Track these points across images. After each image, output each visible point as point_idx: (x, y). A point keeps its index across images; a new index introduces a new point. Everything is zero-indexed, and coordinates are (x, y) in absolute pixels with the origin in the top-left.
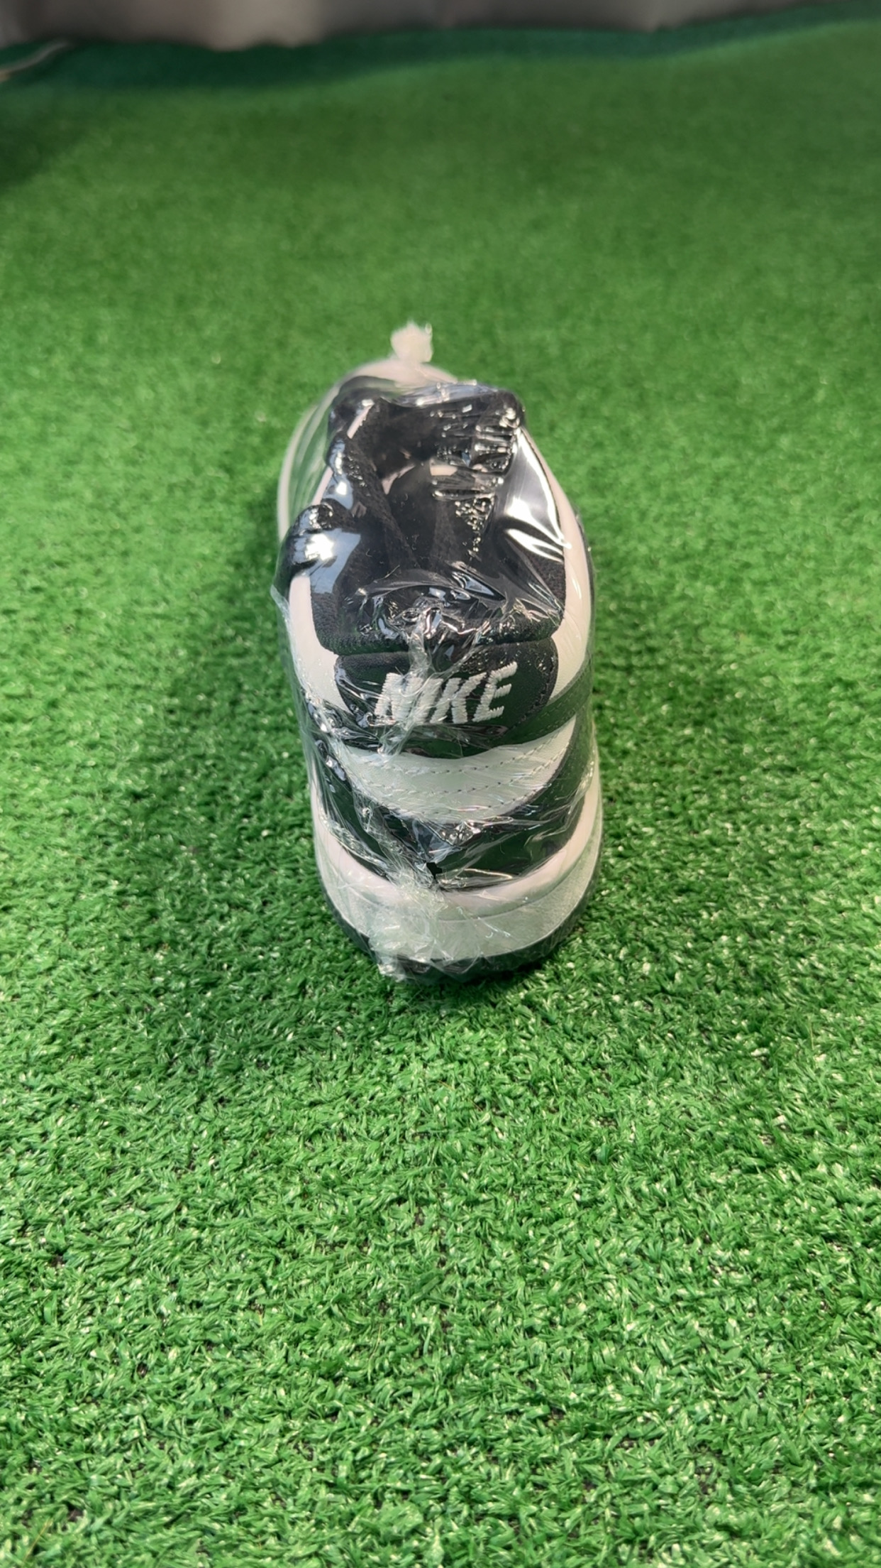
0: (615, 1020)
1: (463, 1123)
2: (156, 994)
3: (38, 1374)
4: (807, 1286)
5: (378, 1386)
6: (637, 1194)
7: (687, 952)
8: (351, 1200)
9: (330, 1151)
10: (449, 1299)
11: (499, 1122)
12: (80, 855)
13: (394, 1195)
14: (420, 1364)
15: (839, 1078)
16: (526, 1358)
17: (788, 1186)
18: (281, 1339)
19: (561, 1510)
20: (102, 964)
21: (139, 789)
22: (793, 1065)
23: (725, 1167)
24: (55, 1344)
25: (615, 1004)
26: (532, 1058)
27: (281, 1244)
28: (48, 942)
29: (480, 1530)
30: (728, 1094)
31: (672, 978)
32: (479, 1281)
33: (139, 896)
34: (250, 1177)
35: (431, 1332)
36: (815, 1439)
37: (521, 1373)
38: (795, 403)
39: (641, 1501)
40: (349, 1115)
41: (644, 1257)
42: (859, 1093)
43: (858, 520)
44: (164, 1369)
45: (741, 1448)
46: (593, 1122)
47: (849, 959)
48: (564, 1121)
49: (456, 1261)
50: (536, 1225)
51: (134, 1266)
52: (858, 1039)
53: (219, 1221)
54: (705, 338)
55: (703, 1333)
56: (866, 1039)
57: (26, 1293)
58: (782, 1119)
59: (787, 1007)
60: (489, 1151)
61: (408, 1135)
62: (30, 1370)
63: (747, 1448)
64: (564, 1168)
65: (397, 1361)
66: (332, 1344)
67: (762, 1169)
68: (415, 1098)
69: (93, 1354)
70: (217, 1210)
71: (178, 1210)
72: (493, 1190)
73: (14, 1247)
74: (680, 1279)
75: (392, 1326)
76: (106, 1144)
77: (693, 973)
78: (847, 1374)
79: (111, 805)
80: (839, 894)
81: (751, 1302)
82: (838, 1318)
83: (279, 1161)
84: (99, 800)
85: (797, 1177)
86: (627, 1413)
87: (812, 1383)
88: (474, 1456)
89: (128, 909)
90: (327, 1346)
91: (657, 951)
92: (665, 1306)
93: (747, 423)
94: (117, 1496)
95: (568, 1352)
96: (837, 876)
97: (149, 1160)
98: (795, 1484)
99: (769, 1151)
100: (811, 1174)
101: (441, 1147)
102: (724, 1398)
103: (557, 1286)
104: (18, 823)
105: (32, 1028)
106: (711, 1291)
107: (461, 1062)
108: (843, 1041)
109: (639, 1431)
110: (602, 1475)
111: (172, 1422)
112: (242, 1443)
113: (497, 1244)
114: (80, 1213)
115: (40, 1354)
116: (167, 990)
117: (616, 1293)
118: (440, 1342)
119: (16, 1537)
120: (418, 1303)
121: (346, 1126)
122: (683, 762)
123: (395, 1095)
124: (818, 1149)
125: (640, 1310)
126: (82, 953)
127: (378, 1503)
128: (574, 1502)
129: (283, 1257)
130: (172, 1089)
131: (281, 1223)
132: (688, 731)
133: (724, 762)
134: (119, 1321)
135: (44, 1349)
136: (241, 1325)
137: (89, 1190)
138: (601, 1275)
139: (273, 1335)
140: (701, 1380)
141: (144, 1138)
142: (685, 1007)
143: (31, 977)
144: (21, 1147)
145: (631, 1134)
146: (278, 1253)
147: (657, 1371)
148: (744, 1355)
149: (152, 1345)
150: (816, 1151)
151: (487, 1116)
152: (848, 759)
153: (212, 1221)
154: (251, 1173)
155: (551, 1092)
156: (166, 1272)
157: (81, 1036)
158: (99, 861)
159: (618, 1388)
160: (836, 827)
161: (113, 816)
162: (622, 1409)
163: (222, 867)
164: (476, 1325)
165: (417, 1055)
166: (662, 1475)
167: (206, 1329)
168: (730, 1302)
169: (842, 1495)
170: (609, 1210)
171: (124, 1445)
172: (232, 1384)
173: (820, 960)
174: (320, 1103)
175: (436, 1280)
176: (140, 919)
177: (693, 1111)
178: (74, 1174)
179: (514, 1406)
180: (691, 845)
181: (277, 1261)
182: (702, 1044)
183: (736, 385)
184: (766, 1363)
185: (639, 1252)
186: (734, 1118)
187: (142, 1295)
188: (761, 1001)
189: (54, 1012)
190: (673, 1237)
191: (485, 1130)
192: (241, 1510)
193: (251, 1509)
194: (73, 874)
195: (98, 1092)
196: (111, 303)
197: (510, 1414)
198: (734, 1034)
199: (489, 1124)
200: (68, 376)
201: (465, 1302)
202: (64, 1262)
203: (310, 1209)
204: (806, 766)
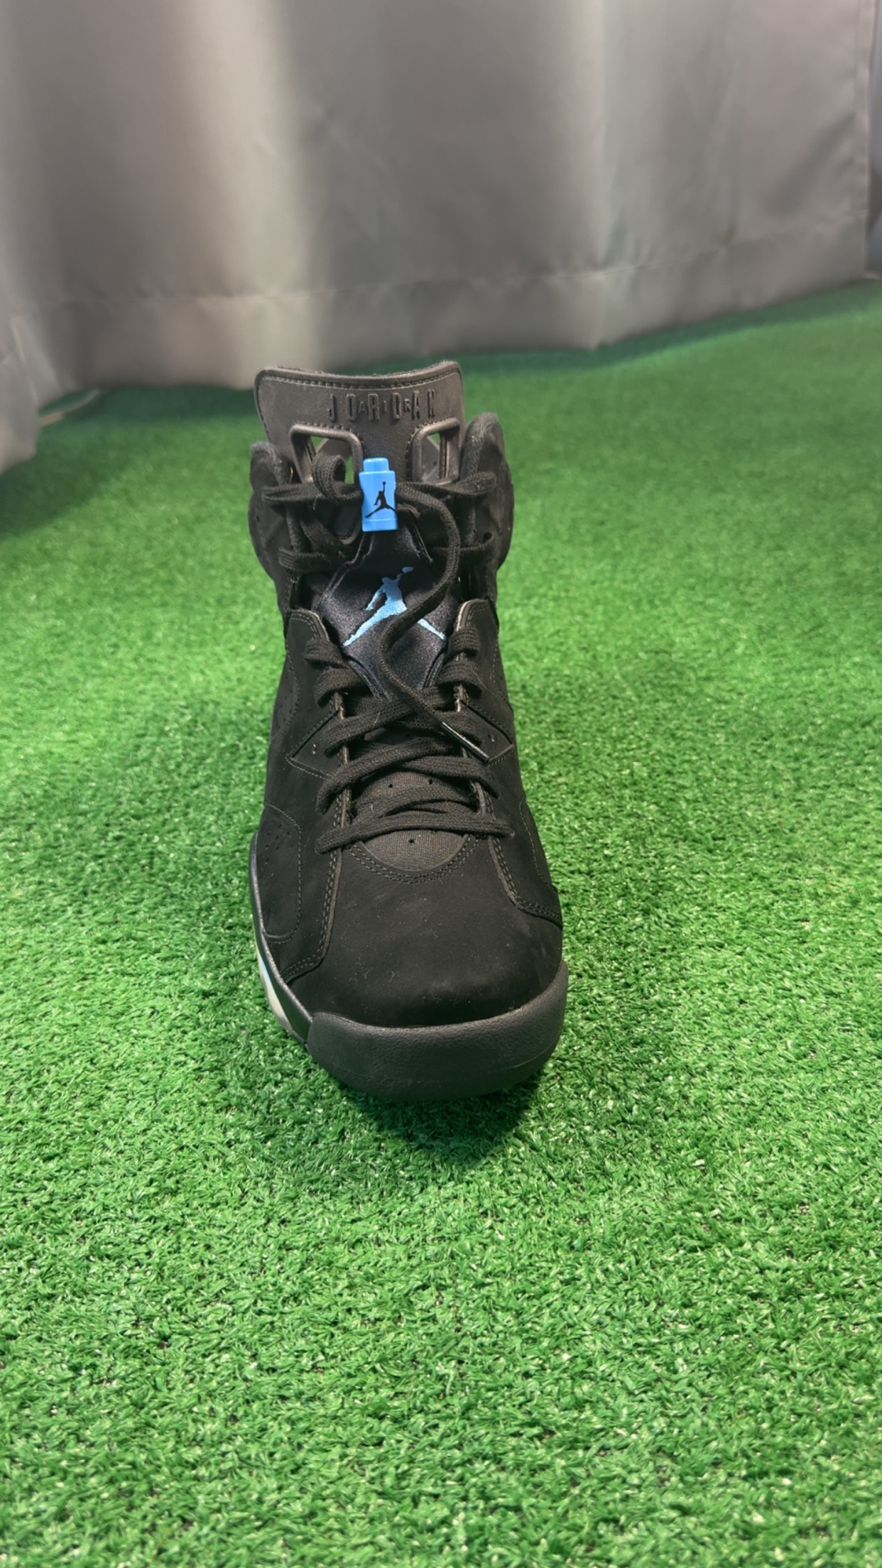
0: (587, 1145)
1: (471, 1228)
2: (229, 1144)
3: (154, 1427)
4: (737, 1332)
5: (413, 1420)
6: (606, 1271)
7: (641, 1090)
8: (386, 1288)
9: (369, 1254)
10: (464, 1356)
11: (498, 1226)
12: (163, 1042)
13: (420, 1283)
14: (444, 1403)
15: (761, 1179)
16: (523, 1394)
17: (722, 1260)
18: (338, 1391)
19: (554, 1501)
20: (185, 1125)
21: (206, 988)
22: (724, 1170)
23: (673, 1249)
24: (166, 1404)
25: (586, 1133)
26: (524, 1178)
27: (335, 1323)
28: (143, 1110)
29: (493, 1519)
30: (676, 1195)
31: (630, 1111)
32: (486, 1341)
33: (211, 1070)
34: (309, 1275)
35: (451, 1379)
36: (745, 1442)
37: (521, 1405)
38: (720, 656)
39: (614, 1491)
40: (382, 1228)
41: (613, 1318)
42: (774, 1188)
43: (770, 747)
44: (250, 1418)
45: (689, 1451)
46: (571, 1222)
47: (767, 1089)
48: (549, 1223)
49: (469, 1326)
50: (529, 1298)
51: (223, 1345)
52: (775, 1149)
53: (286, 1309)
54: (646, 607)
55: (659, 1370)
56: (780, 1149)
57: (142, 1369)
58: (717, 1211)
59: (720, 1128)
60: (491, 1248)
61: (429, 1239)
62: (148, 1424)
63: (693, 1451)
64: (549, 1257)
65: (426, 1402)
66: (377, 1392)
67: (702, 1249)
68: (433, 1212)
69: (195, 1409)
70: (284, 1301)
71: (255, 1303)
72: (496, 1275)
73: (130, 1337)
74: (639, 1331)
75: (422, 1377)
76: (197, 1258)
77: (646, 1106)
78: (768, 1394)
79: (186, 1001)
80: (759, 1040)
81: (694, 1346)
82: (762, 1353)
83: (330, 1263)
84: (176, 999)
85: (728, 1252)
86: (602, 1430)
87: (743, 1402)
88: (488, 1467)
89: (203, 1082)
90: (373, 1394)
91: (618, 1090)
92: (630, 1352)
93: (680, 674)
94: (219, 1511)
95: (556, 1389)
96: (758, 1026)
97: (231, 1267)
98: (730, 1475)
99: (707, 1235)
100: (740, 1250)
101: (454, 1247)
102: (675, 1416)
103: (545, 1343)
104: (114, 1021)
105: (135, 1175)
106: (664, 1339)
107: (468, 1183)
108: (762, 1151)
109: (612, 1442)
110: (584, 1475)
111: (257, 1455)
112: (312, 1466)
113: (499, 1314)
114: (180, 1309)
115: (155, 1412)
116: (238, 1141)
117: (592, 1345)
118: (458, 1386)
119: (143, 1543)
120: (441, 1359)
121: (380, 1235)
122: (635, 944)
123: (419, 1209)
124: (744, 1232)
125: (610, 1356)
126: (169, 1117)
127: (415, 1502)
128: (564, 1495)
129: (336, 1332)
130: (245, 1215)
131: (334, 1308)
132: (638, 920)
133: (667, 942)
134: (214, 1384)
135: (157, 1409)
136: (307, 1382)
137: (185, 1292)
138: (580, 1332)
139: (332, 1388)
140: (657, 1403)
141: (225, 1252)
142: (641, 1132)
143: (131, 1137)
144: (130, 1264)
145: (600, 1229)
146: (332, 1329)
147: (623, 1399)
148: (690, 1385)
149: (241, 1400)
150: (743, 1234)
151: (489, 1222)
152: (764, 935)
153: (281, 1309)
154: (308, 1272)
155: (538, 1202)
156: (249, 1348)
157: (173, 1179)
158: (178, 1045)
159: (595, 1413)
160: (756, 988)
161: (187, 1012)
162: (599, 1426)
163: (275, 1046)
164: (486, 1373)
165: (433, 1179)
166: (630, 1472)
167: (280, 1387)
168: (679, 1346)
169: (765, 1480)
170: (584, 1284)
171: (222, 1475)
172: (302, 1425)
173: (745, 1091)
174: (360, 1219)
175: (452, 1342)
176: (213, 1088)
177: (648, 1209)
178: (174, 1281)
179: (516, 1429)
180: (643, 1008)
181: (333, 1335)
182: (654, 1159)
183: (672, 644)
184: (707, 1389)
185: (608, 1314)
186: (680, 1212)
187: (230, 1365)
188: (699, 1125)
189: (151, 1162)
190: (633, 1302)
191: (488, 1232)
192: (312, 1514)
193: (320, 1513)
194: (159, 1058)
195: (188, 1220)
196: (164, 605)
197: (514, 1435)
198: (679, 1150)
199: (491, 1228)
200: (133, 666)
201: (476, 1357)
202: (169, 1346)
203: (355, 1296)
204: (731, 942)
